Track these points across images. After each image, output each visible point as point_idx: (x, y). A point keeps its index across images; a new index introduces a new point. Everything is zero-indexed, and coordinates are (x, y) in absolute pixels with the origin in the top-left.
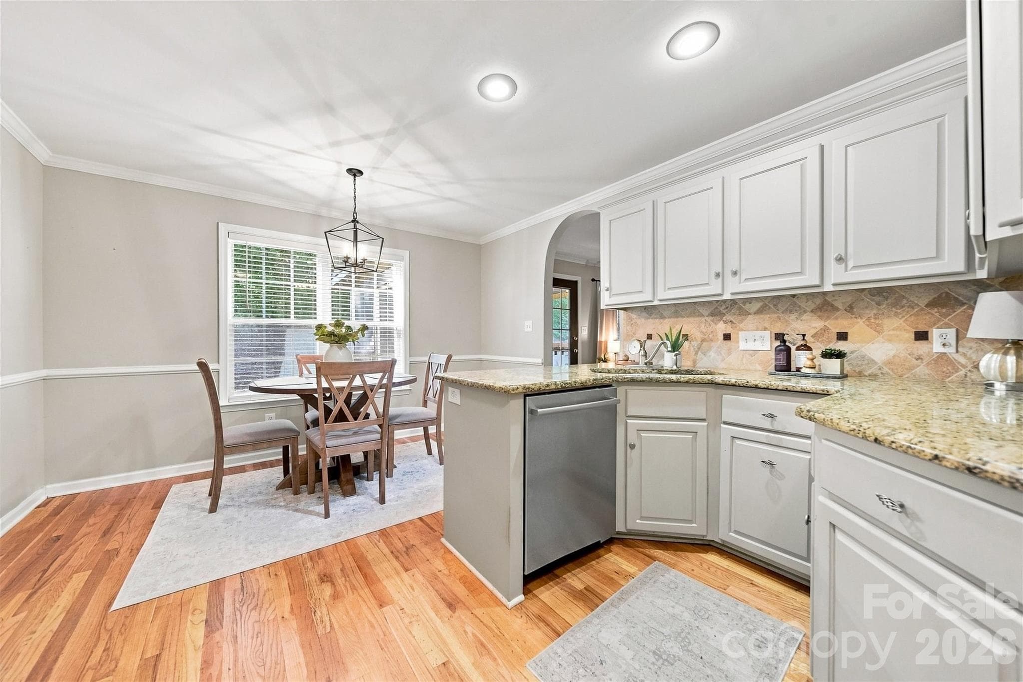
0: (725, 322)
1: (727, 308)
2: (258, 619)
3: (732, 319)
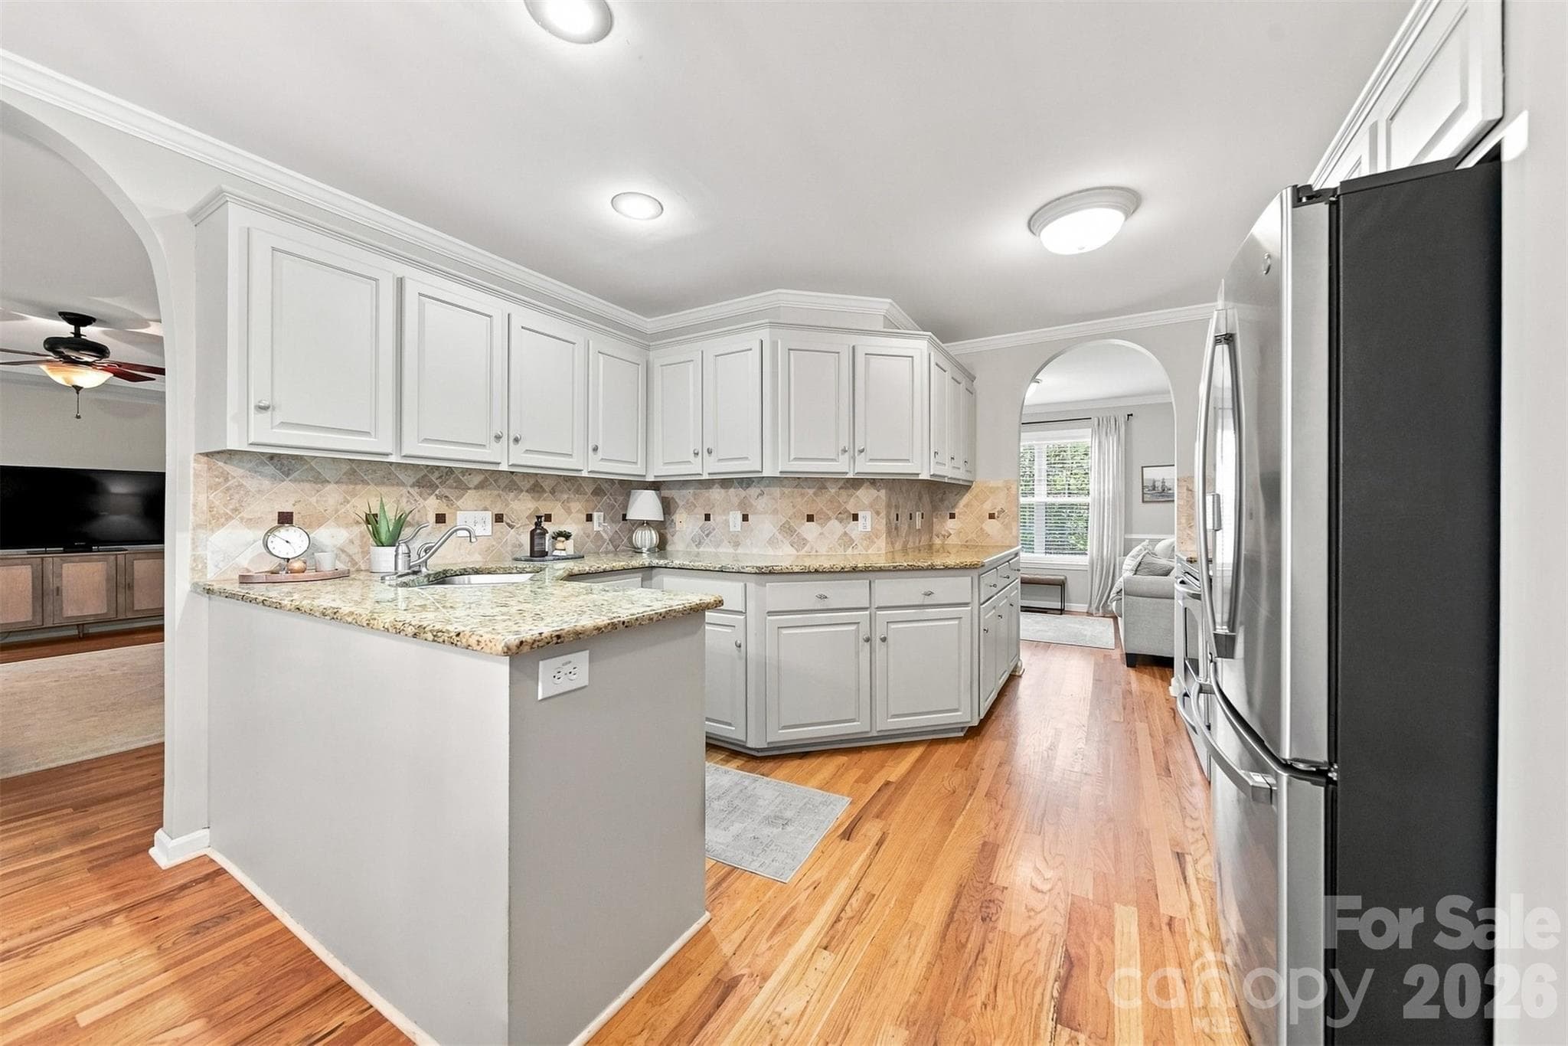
0: (437, 497)
1: (441, 477)
3: (447, 494)
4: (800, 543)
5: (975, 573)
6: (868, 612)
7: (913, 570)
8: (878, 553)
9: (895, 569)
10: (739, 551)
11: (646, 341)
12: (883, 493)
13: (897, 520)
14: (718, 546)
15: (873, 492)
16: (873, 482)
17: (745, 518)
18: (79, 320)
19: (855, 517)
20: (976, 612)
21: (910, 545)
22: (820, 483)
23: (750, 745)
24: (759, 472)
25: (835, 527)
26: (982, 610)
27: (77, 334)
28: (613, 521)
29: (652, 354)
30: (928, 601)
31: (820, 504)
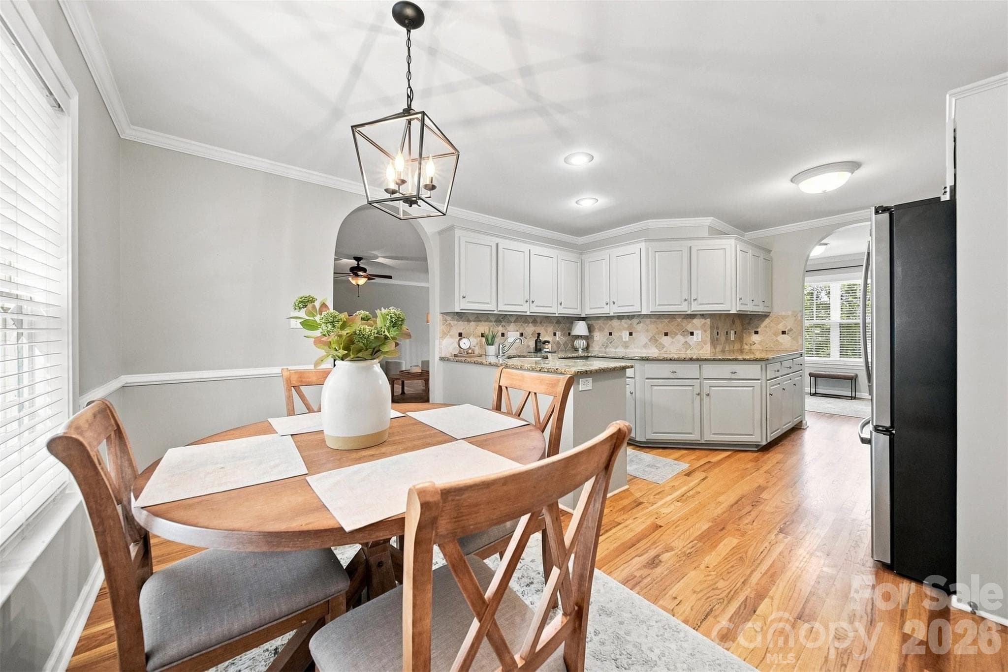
0: (502, 326)
2: (722, 581)
3: (505, 325)
4: (661, 347)
5: (763, 363)
6: (699, 381)
7: (724, 360)
8: (706, 351)
9: (714, 360)
10: (627, 351)
11: (581, 250)
12: (708, 321)
13: (718, 335)
14: (616, 348)
15: (703, 321)
16: (703, 316)
17: (631, 334)
18: (358, 259)
19: (692, 334)
20: (764, 384)
21: (727, 349)
22: (671, 317)
23: (638, 439)
24: (640, 312)
25: (680, 339)
26: (768, 384)
27: (358, 264)
28: (564, 335)
29: (583, 257)
30: (734, 376)
31: (670, 328)
